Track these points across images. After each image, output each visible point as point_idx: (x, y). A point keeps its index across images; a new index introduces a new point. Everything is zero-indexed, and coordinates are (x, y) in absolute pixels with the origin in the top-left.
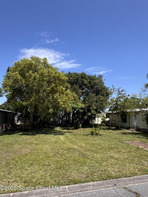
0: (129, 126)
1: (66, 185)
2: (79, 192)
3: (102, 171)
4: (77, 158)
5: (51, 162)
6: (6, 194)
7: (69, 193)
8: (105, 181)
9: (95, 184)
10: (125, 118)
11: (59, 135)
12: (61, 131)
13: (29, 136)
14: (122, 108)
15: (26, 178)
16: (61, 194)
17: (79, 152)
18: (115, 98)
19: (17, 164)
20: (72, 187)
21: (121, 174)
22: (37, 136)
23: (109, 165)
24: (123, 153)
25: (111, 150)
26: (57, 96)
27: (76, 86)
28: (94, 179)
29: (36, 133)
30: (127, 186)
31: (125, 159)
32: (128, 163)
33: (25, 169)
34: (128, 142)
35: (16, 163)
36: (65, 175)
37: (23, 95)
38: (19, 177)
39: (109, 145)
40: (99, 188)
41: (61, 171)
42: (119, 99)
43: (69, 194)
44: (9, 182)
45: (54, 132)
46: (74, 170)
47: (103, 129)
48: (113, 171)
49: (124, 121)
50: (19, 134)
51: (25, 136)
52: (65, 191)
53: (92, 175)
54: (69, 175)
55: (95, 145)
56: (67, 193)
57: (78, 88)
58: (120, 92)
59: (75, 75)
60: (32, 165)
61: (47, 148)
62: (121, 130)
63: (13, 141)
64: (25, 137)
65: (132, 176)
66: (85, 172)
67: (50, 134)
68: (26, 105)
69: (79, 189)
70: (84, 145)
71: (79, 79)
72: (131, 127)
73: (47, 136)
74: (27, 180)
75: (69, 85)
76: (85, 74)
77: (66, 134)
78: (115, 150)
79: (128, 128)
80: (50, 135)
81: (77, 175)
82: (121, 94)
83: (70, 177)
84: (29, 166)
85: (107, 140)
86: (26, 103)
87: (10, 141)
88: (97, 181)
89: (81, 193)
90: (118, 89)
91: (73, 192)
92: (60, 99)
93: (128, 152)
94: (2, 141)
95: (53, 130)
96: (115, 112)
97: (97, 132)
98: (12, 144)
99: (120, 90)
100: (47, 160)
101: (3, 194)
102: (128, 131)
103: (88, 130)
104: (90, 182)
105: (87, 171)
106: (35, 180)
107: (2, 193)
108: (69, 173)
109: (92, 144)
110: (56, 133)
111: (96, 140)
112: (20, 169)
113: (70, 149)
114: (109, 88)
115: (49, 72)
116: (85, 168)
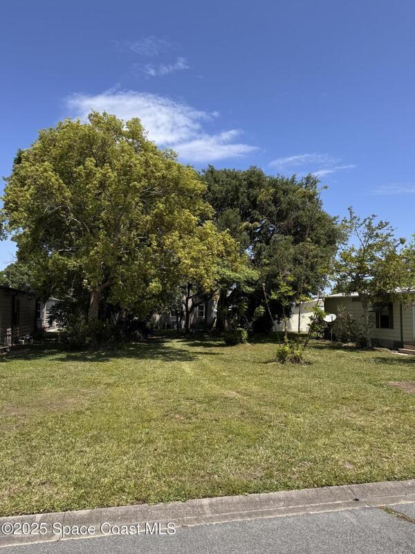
0: (400, 340)
1: (204, 497)
2: (242, 516)
3: (315, 461)
4: (235, 424)
5: (155, 433)
6: (21, 515)
7: (211, 517)
8: (325, 488)
9: (294, 496)
10: (388, 314)
11: (179, 360)
12: (184, 351)
13: (88, 364)
14: (380, 282)
15: (80, 473)
16: (189, 521)
17: (241, 407)
18: (357, 248)
19: (51, 438)
20: (222, 503)
21: (375, 472)
22: (111, 363)
23: (337, 446)
24: (382, 414)
25: (341, 404)
26: (175, 241)
27: (232, 213)
28: (289, 483)
29: (106, 356)
30: (396, 506)
31: (386, 429)
32: (399, 442)
33: (76, 452)
34: (397, 383)
35: (50, 435)
36: (199, 469)
37: (66, 239)
38: (59, 471)
39: (336, 391)
40: (305, 509)
41: (187, 459)
42: (371, 252)
43: (213, 521)
44: (29, 483)
45: (163, 354)
46: (226, 457)
47: (315, 347)
48: (350, 462)
49: (385, 321)
50: (54, 357)
51: (76, 363)
52: (199, 514)
53: (283, 471)
54: (212, 470)
55: (290, 391)
56: (207, 520)
57: (239, 217)
58: (373, 230)
59: (228, 176)
60: (97, 439)
61: (142, 394)
62: (374, 350)
63: (37, 375)
64: (73, 366)
65: (411, 478)
66: (261, 461)
67: (152, 358)
68: (75, 269)
69: (243, 510)
70: (255, 389)
71: (242, 190)
72: (408, 343)
73: (142, 362)
74: (84, 480)
75: (210, 209)
76: (260, 175)
77: (200, 357)
78: (356, 404)
79: (397, 346)
80: (152, 361)
81: (238, 471)
82: (377, 236)
83: (216, 476)
84: (88, 443)
85: (328, 377)
86: (75, 261)
87: (28, 375)
88: (298, 488)
89: (249, 519)
90: (368, 221)
91: (226, 517)
92: (181, 250)
93: (397, 411)
94: (5, 375)
95: (159, 348)
96: (356, 294)
97: (297, 352)
98: (34, 385)
99: (375, 224)
100: (143, 427)
101: (13, 515)
102: (396, 354)
103: (268, 349)
104: (277, 489)
105: (267, 461)
106: (106, 480)
107: (10, 511)
108: (213, 463)
109: (281, 386)
110: (170, 355)
111: (293, 376)
112: (60, 449)
113: (215, 399)
114: (337, 220)
115: (146, 162)
116: (261, 451)
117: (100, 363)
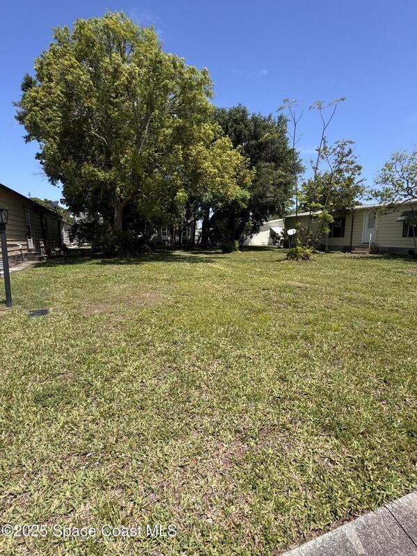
0: (349, 245)
79: (346, 250)
82: (345, 161)
97: (308, 251)
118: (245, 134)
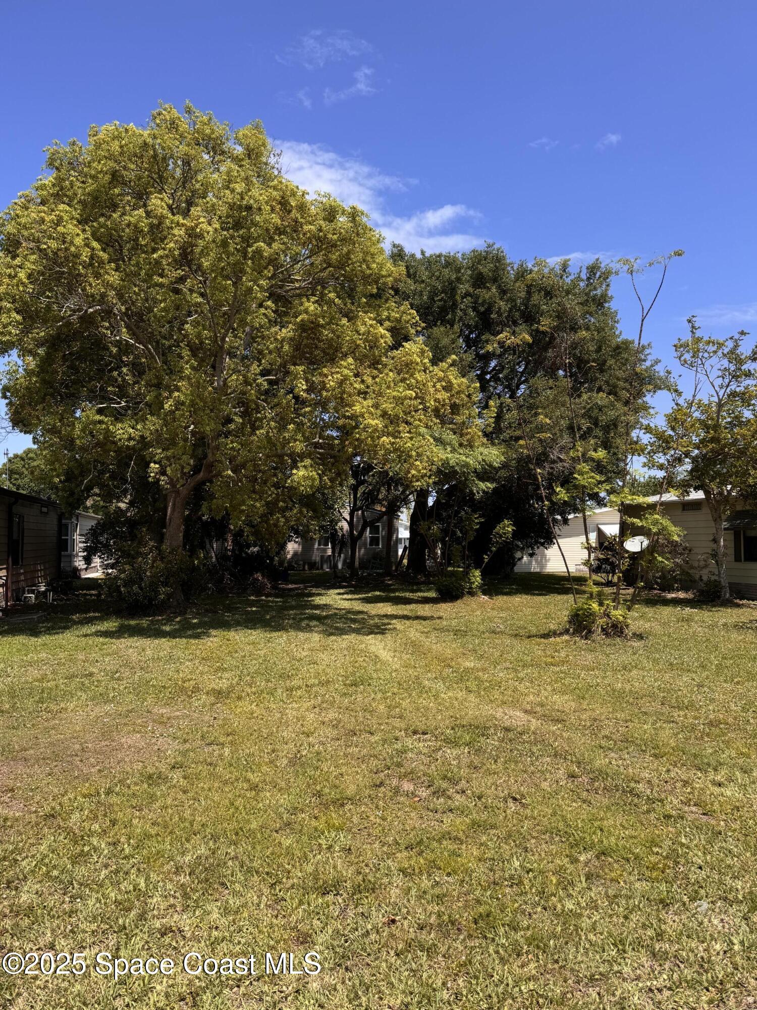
12: (361, 612)
13: (164, 642)
22: (215, 640)
27: (445, 335)
58: (741, 362)
64: (134, 648)
67: (299, 628)
70: (561, 701)
71: (462, 289)
75: (411, 318)
86: (132, 427)
90: (729, 344)
95: (306, 606)
96: (700, 495)
98: (46, 697)
99: (745, 349)
110: (335, 623)
113: (480, 730)
117: (193, 641)
118: (500, 308)
